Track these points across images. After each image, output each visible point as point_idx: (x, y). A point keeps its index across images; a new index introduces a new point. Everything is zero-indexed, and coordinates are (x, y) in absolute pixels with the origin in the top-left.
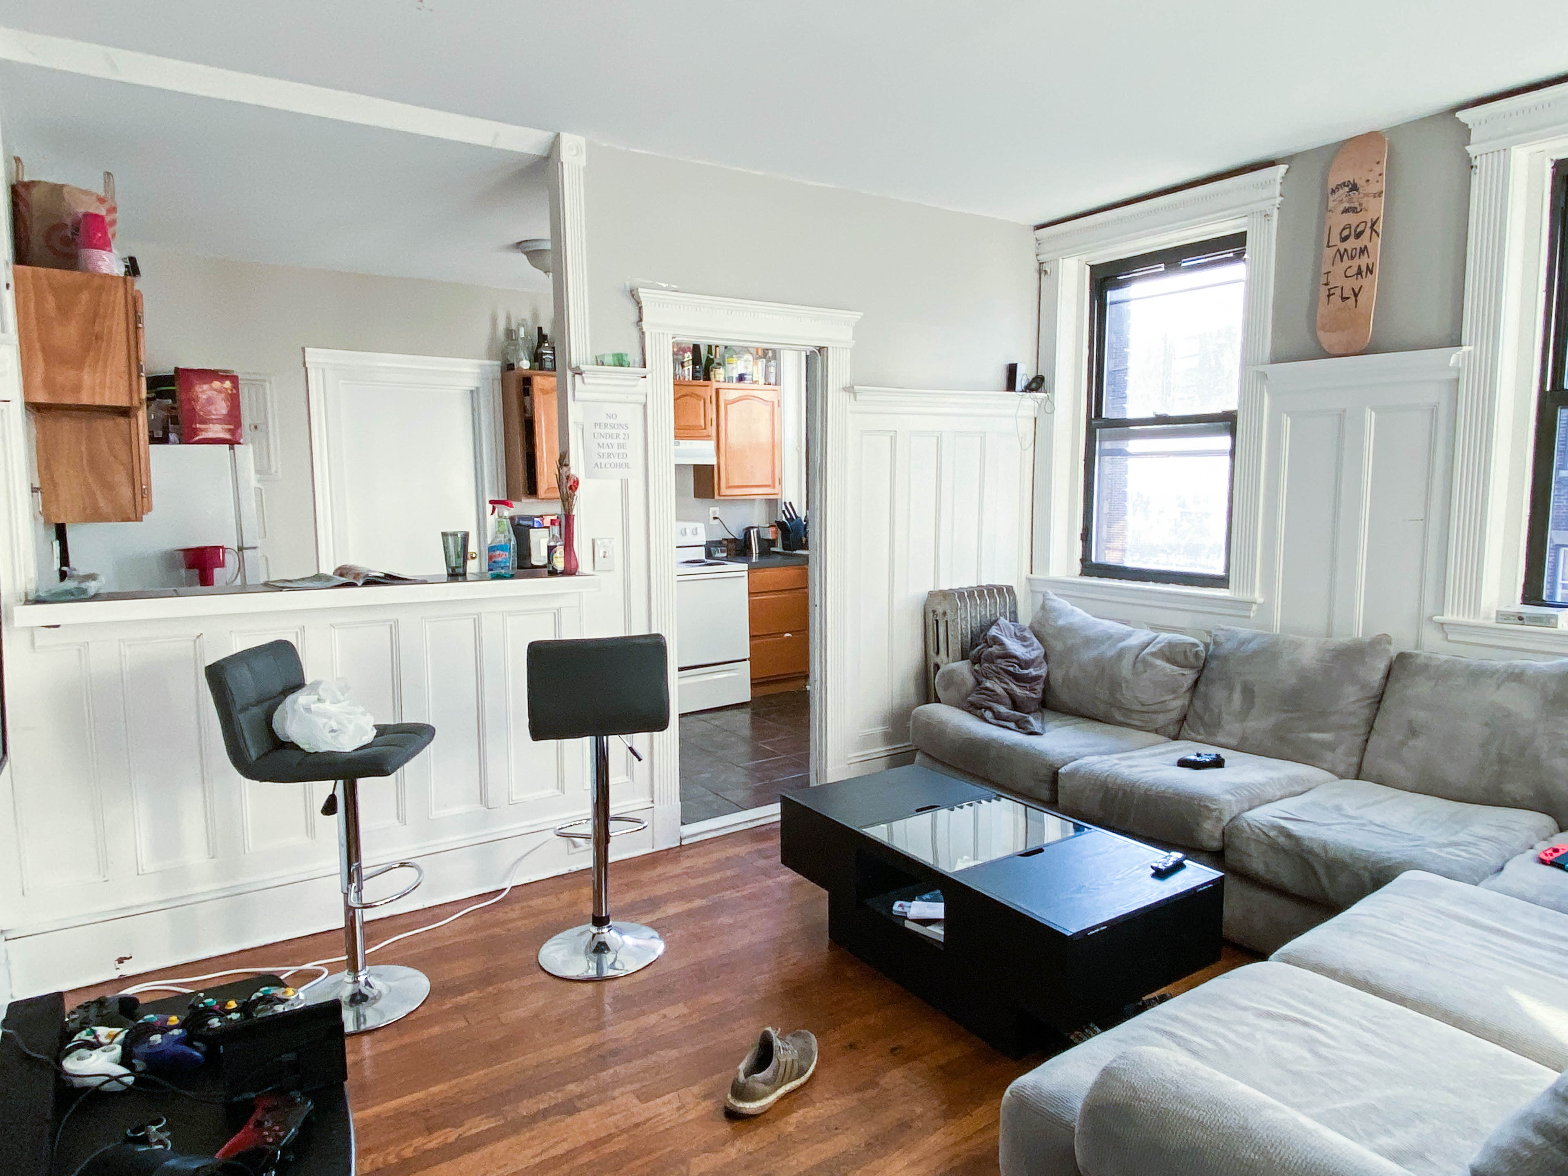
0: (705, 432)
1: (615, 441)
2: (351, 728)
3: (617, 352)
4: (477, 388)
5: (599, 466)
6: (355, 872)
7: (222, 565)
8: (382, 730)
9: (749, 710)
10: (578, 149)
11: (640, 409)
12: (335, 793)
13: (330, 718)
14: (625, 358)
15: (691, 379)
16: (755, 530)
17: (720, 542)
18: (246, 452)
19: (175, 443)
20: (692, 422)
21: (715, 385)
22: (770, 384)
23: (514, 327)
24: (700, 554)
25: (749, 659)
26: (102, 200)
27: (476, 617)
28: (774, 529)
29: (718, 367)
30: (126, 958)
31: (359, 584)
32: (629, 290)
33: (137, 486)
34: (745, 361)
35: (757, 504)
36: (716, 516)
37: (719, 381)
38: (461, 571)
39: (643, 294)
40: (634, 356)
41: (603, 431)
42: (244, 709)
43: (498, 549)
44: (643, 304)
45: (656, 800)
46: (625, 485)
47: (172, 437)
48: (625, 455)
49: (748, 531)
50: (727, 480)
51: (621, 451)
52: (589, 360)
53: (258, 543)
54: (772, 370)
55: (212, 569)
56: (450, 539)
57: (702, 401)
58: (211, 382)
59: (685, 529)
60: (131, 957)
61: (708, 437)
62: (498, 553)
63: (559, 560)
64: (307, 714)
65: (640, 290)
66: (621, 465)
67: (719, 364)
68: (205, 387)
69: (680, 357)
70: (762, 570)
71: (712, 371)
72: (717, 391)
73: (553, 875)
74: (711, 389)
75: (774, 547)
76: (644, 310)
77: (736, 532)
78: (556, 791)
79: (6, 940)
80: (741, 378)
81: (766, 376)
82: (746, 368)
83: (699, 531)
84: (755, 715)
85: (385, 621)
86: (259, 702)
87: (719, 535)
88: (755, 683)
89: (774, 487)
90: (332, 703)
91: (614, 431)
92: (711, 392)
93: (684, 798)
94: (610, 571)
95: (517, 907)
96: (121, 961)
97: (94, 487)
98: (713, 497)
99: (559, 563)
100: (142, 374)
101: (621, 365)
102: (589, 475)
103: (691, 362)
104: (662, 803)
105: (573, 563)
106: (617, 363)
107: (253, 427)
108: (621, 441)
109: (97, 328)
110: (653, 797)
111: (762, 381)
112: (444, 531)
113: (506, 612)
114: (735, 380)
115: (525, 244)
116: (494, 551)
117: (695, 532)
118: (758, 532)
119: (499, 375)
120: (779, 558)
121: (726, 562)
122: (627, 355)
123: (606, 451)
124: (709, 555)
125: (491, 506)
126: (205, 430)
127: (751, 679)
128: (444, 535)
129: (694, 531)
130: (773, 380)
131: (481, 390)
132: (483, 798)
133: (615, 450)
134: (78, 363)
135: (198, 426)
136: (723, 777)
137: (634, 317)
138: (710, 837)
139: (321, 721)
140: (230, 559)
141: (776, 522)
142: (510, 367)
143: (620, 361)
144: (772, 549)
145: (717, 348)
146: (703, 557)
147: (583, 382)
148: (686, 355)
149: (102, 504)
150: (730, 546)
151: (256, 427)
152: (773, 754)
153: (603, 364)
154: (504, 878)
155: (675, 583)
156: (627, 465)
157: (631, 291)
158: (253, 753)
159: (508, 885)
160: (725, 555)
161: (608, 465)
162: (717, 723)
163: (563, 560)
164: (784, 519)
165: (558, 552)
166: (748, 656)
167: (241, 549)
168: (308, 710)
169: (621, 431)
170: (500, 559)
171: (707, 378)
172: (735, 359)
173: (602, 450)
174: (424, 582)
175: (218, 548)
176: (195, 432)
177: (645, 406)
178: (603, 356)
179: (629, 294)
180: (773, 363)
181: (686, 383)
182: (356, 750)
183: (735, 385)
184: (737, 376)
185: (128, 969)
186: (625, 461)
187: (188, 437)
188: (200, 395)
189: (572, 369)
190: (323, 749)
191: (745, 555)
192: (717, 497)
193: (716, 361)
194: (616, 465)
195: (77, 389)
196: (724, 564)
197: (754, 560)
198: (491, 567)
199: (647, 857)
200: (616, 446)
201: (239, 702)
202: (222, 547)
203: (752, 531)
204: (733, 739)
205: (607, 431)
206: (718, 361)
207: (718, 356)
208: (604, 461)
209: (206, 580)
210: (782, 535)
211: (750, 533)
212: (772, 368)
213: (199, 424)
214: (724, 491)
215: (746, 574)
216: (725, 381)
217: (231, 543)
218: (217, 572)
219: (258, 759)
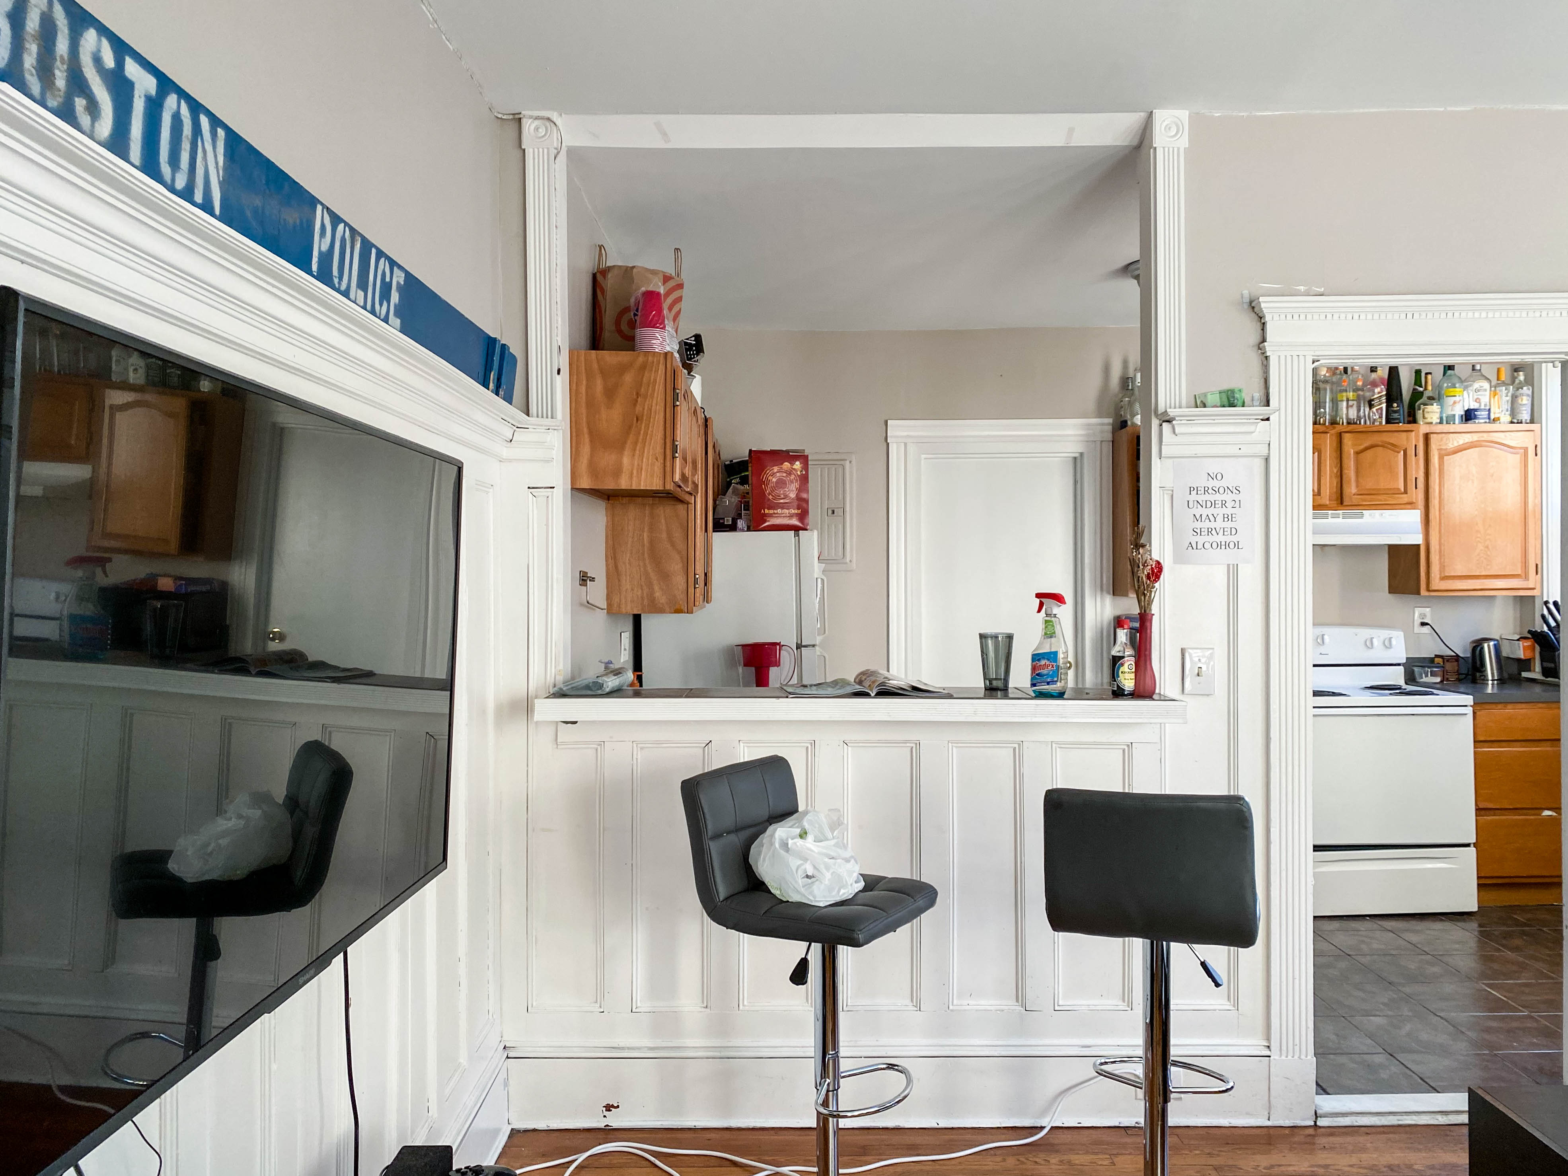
0: (1405, 498)
1: (1220, 511)
2: (828, 875)
3: (1226, 387)
4: (1082, 454)
5: (1195, 547)
6: (831, 1062)
7: (777, 664)
8: (871, 883)
9: (1474, 925)
10: (1177, 126)
11: (1259, 464)
12: (809, 958)
13: (806, 860)
14: (1237, 395)
15: (1384, 423)
16: (1492, 643)
17: (1432, 660)
18: (811, 539)
19: (743, 530)
20: (1383, 484)
21: (1423, 428)
22: (1521, 423)
23: (1131, 375)
24: (1397, 676)
25: (1475, 845)
26: (667, 279)
27: (1016, 746)
28: (1528, 643)
29: (1429, 402)
30: (613, 1106)
31: (873, 695)
32: (1248, 301)
33: (691, 575)
34: (1477, 391)
35: (1498, 603)
36: (1426, 621)
37: (1431, 423)
38: (999, 684)
39: (1266, 305)
40: (1251, 390)
41: (1202, 498)
42: (717, 836)
43: (1044, 658)
44: (1268, 318)
45: (1274, 1045)
46: (1233, 572)
47: (741, 523)
48: (1234, 531)
49: (1477, 646)
50: (1442, 567)
51: (1229, 524)
52: (1184, 403)
53: (818, 640)
54: (1525, 401)
55: (768, 667)
56: (990, 642)
57: (1402, 452)
58: (782, 464)
59: (1372, 639)
60: (618, 1107)
61: (1411, 505)
62: (1043, 662)
63: (1127, 676)
64: (782, 852)
65: (1261, 299)
66: (1227, 545)
67: (1431, 398)
68: (776, 469)
69: (1368, 394)
70: (1500, 706)
71: (1419, 409)
72: (1427, 437)
73: (1112, 1125)
74: (1417, 436)
75: (1529, 670)
76: (1269, 327)
77: (1460, 647)
78: (1121, 1003)
79: (508, 1057)
80: (1469, 416)
81: (1513, 412)
82: (1477, 400)
83: (1394, 642)
84: (1485, 935)
85: (906, 742)
86: (737, 830)
87: (1429, 648)
88: (1484, 885)
89: (1526, 578)
90: (817, 840)
91: (1218, 497)
92: (1417, 440)
93: (1321, 1051)
94: (1208, 695)
95: (1054, 1159)
96: (609, 1108)
97: (653, 576)
98: (1418, 593)
99: (1128, 682)
100: (677, 455)
101: (1232, 405)
102: (1179, 559)
103: (1384, 399)
104: (1284, 1052)
105: (1148, 681)
106: (1226, 403)
107: (830, 512)
108: (1229, 511)
109: (638, 408)
110: (1268, 1039)
111: (1506, 418)
112: (982, 632)
113: (1057, 743)
114: (1457, 421)
115: (1132, 267)
116: (1039, 660)
117: (1388, 645)
118: (1497, 648)
119: (1109, 437)
120: (1538, 689)
121: (1435, 691)
122: (1240, 391)
123: (1207, 524)
124: (1410, 678)
125: (1038, 600)
126: (771, 515)
127: (1479, 878)
128: (982, 637)
129: (1387, 643)
130: (1525, 416)
131: (1085, 456)
132: (1020, 996)
133: (1219, 524)
134: (619, 446)
135: (767, 511)
136: (1408, 1027)
137: (1255, 338)
138: (1368, 1124)
139: (794, 862)
140: (786, 657)
141: (1530, 632)
142: (1124, 424)
143: (1230, 400)
144: (1524, 674)
145: (1429, 377)
146: (1401, 682)
147: (1174, 432)
148: (1377, 390)
149: (658, 594)
150: (1449, 666)
151: (833, 512)
152: (1505, 1006)
153: (1205, 406)
154: (1043, 1113)
155: (1310, 720)
156: (1237, 545)
157: (1251, 302)
158: (722, 891)
159: (1048, 1122)
160: (1438, 680)
161: (1207, 545)
162: (1414, 938)
163: (1133, 676)
164: (1546, 629)
165: (1126, 665)
166: (1473, 840)
167: (799, 646)
168: (785, 845)
169: (1228, 497)
170: (1045, 672)
171: (1414, 421)
172: (1458, 390)
173: (1198, 525)
174: (950, 697)
175: (775, 644)
176: (763, 518)
177: (1267, 460)
178: (1205, 395)
179: (1246, 306)
180: (1526, 390)
181: (1374, 429)
182: (831, 905)
183: (1459, 426)
184: (1463, 413)
185: (616, 1121)
186: (1234, 539)
187: (756, 525)
188: (770, 478)
189: (1157, 415)
190: (795, 898)
191: (1474, 681)
192: (1423, 592)
193: (1427, 394)
194: (1219, 545)
195: (617, 472)
196: (1433, 694)
197: (1489, 690)
198: (1035, 682)
199: (1258, 1131)
200: (1220, 519)
201: (711, 827)
202: (779, 644)
203: (1486, 645)
204: (1436, 969)
205: (1207, 497)
206: (1431, 395)
207: (1430, 388)
208: (1201, 540)
209: (762, 680)
210: (1540, 653)
211: (1482, 648)
212: (1525, 398)
213: (769, 509)
214: (1436, 584)
215: (1469, 711)
216: (1441, 423)
217: (789, 639)
218: (773, 671)
219: (726, 899)
